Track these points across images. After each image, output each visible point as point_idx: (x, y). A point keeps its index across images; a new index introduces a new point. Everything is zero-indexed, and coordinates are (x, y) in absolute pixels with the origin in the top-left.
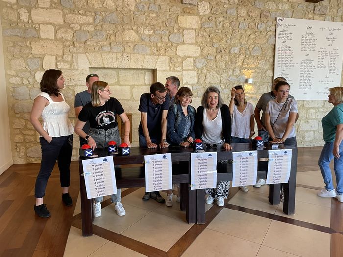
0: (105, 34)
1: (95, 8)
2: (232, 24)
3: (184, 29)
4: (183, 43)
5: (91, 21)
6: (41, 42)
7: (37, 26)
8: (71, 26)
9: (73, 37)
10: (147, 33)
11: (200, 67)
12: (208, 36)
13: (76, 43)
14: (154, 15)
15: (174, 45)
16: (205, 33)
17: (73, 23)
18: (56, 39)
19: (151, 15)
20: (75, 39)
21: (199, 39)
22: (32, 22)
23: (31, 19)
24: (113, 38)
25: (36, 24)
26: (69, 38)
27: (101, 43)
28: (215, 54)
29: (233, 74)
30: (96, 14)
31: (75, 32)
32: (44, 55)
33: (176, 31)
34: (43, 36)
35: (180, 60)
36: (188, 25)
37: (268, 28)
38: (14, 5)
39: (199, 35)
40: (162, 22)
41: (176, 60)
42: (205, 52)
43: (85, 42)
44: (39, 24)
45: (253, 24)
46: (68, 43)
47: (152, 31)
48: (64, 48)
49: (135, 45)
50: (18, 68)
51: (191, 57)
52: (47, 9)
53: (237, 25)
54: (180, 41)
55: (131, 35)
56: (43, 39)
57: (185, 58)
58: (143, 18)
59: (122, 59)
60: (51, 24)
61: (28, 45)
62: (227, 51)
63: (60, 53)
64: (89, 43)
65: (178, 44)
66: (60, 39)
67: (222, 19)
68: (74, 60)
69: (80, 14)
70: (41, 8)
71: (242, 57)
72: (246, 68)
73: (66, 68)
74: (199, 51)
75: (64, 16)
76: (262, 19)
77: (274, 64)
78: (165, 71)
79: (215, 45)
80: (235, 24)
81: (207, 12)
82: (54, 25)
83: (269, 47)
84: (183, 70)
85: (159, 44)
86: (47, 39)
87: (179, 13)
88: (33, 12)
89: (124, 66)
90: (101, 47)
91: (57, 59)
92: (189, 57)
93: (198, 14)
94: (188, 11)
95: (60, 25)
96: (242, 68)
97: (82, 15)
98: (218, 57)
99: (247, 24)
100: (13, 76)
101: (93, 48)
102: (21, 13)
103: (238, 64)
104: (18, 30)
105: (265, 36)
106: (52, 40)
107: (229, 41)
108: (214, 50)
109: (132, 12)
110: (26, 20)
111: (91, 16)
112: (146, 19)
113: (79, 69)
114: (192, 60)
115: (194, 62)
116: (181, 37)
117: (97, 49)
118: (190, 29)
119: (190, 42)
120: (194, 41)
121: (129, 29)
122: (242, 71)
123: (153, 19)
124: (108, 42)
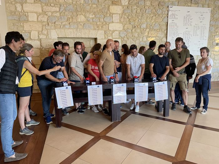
0: (66, 18)
1: (60, 2)
2: (142, 10)
3: (113, 14)
4: (113, 22)
5: (58, 10)
6: (29, 23)
7: (27, 14)
8: (46, 13)
9: (48, 20)
10: (91, 16)
11: (123, 36)
12: (127, 18)
13: (49, 23)
14: (95, 6)
15: (107, 23)
16: (125, 16)
18: (38, 21)
19: (93, 6)
20: (49, 21)
21: (122, 20)
23: (23, 10)
24: (71, 20)
25: (26, 12)
26: (46, 20)
27: (64, 23)
28: (132, 28)
29: (143, 40)
30: (60, 6)
31: (49, 17)
32: (31, 31)
33: (108, 15)
34: (30, 19)
35: (111, 32)
36: (115, 11)
37: (164, 13)
38: (13, 1)
39: (122, 17)
40: (100, 10)
41: (108, 32)
42: (126, 28)
43: (55, 23)
45: (154, 10)
46: (45, 23)
47: (94, 16)
48: (42, 26)
49: (84, 24)
51: (117, 31)
53: (145, 11)
54: (111, 21)
55: (81, 18)
56: (30, 21)
57: (114, 31)
58: (88, 8)
59: (76, 32)
60: (34, 12)
61: (22, 25)
62: (139, 26)
63: (40, 30)
64: (57, 23)
65: (110, 23)
66: (40, 21)
67: (135, 7)
68: (49, 33)
70: (28, 3)
71: (148, 30)
72: (150, 36)
73: (44, 38)
74: (122, 27)
75: (42, 7)
76: (160, 7)
77: (167, 34)
78: (102, 39)
79: (132, 23)
81: (127, 3)
82: (36, 13)
83: (164, 24)
85: (98, 23)
86: (32, 21)
87: (110, 4)
88: (24, 5)
89: (78, 37)
90: (64, 25)
91: (38, 33)
93: (121, 5)
94: (115, 3)
95: (40, 13)
97: (53, 6)
98: (133, 30)
99: (151, 10)
101: (59, 26)
102: (17, 6)
103: (145, 35)
104: (16, 16)
105: (161, 18)
106: (35, 21)
107: (140, 21)
108: (131, 26)
109: (82, 4)
110: (20, 10)
111: (58, 7)
112: (90, 8)
113: (52, 38)
114: (118, 32)
115: (119, 33)
116: (111, 19)
117: (62, 27)
118: (116, 14)
119: (117, 22)
120: (119, 21)
121: (80, 15)
122: (148, 38)
123: (94, 8)
124: (68, 22)
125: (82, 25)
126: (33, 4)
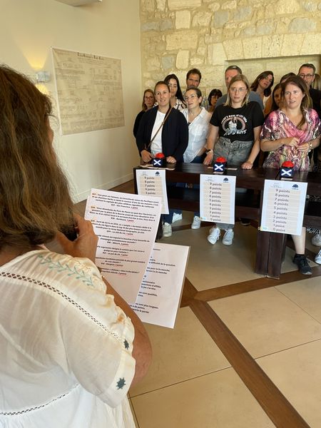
0: (250, 10)
6: (176, 35)
7: (173, 14)
9: (210, 22)
13: (213, 29)
17: (211, 3)
18: (192, 28)
20: (212, 24)
22: (168, 9)
23: (168, 7)
24: (260, 14)
26: (206, 24)
27: (244, 24)
31: (214, 14)
32: (178, 50)
34: (178, 26)
43: (224, 26)
44: (175, 11)
46: (204, 30)
48: (199, 38)
49: (292, 21)
50: (153, 69)
55: (288, 5)
56: (178, 31)
59: (269, 44)
60: (187, 9)
61: (164, 40)
63: (194, 47)
64: (228, 27)
66: (196, 26)
68: (209, 53)
73: (200, 65)
82: (190, 9)
86: (182, 29)
89: (271, 56)
90: (243, 30)
91: (190, 54)
95: (197, 8)
100: (148, 79)
101: (232, 33)
102: (158, 1)
104: (155, 23)
106: (187, 29)
110: (162, 9)
113: (214, 64)
117: (238, 34)
124: (254, 21)
125: (288, 21)
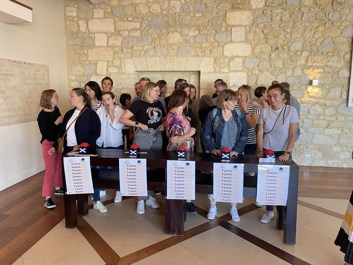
0: (150, 38)
1: (142, 13)
2: (293, 16)
3: (232, 26)
4: (232, 42)
5: (138, 27)
6: (95, 50)
7: (93, 35)
8: (121, 33)
9: (122, 43)
10: (191, 34)
11: (250, 67)
12: (261, 32)
13: (124, 48)
14: (200, 15)
15: (221, 44)
16: (257, 29)
17: (122, 30)
18: (108, 46)
19: (196, 15)
20: (124, 45)
21: (251, 36)
22: (89, 31)
23: (88, 29)
24: (157, 41)
26: (119, 44)
27: (147, 47)
28: (270, 52)
29: (293, 74)
31: (124, 38)
32: (98, 61)
33: (223, 29)
34: (97, 43)
35: (226, 60)
36: (237, 21)
37: (344, 18)
38: (75, 17)
39: (250, 32)
40: (209, 21)
41: (222, 60)
42: (257, 51)
43: (132, 47)
44: (94, 33)
45: (322, 14)
46: (118, 49)
47: (198, 32)
48: (114, 54)
49: (179, 48)
50: (77, 73)
51: (240, 57)
52: (101, 19)
53: (300, 16)
54: (228, 39)
55: (175, 38)
56: (97, 47)
57: (233, 58)
58: (188, 18)
59: (165, 62)
60: (103, 33)
61: (86, 52)
62: (285, 47)
63: (111, 59)
64: (135, 48)
65: (226, 43)
66: (111, 46)
67: (280, 11)
68: (122, 65)
69: (129, 21)
70: (96, 18)
71: (305, 54)
72: (311, 67)
73: (115, 73)
74: (250, 50)
75: (115, 23)
76: (335, 7)
77: (351, 62)
78: (209, 73)
79: (270, 42)
80: (297, 16)
81: (261, 5)
82: (106, 33)
83: (345, 40)
84: (230, 71)
85: (204, 45)
86: (100, 46)
87: (227, 9)
88: (90, 22)
89: (167, 70)
90: (147, 51)
91: (108, 65)
92: (237, 57)
93: (250, 9)
94: (238, 6)
95: (111, 33)
96: (305, 67)
98: (273, 55)
99: (314, 14)
100: (73, 80)
101: (138, 53)
102: (80, 24)
103: (299, 63)
104: (78, 40)
105: (339, 28)
106: (104, 47)
107: (288, 36)
108: (269, 48)
109: (177, 14)
110: (84, 31)
111: (138, 21)
112: (191, 19)
113: (126, 73)
114: (241, 60)
115: (244, 62)
116: (229, 36)
117: (143, 53)
118: (239, 26)
119: (239, 40)
120: (243, 39)
121: (174, 32)
122: (305, 70)
123: (199, 18)
124: (153, 46)
125: (176, 48)
126: (102, 20)
